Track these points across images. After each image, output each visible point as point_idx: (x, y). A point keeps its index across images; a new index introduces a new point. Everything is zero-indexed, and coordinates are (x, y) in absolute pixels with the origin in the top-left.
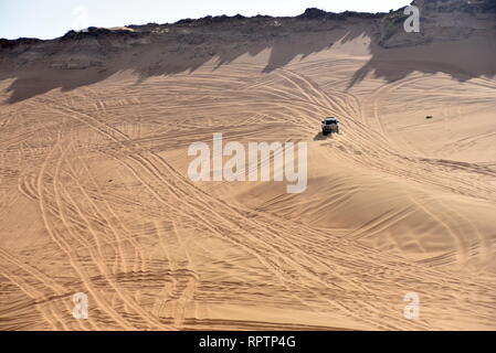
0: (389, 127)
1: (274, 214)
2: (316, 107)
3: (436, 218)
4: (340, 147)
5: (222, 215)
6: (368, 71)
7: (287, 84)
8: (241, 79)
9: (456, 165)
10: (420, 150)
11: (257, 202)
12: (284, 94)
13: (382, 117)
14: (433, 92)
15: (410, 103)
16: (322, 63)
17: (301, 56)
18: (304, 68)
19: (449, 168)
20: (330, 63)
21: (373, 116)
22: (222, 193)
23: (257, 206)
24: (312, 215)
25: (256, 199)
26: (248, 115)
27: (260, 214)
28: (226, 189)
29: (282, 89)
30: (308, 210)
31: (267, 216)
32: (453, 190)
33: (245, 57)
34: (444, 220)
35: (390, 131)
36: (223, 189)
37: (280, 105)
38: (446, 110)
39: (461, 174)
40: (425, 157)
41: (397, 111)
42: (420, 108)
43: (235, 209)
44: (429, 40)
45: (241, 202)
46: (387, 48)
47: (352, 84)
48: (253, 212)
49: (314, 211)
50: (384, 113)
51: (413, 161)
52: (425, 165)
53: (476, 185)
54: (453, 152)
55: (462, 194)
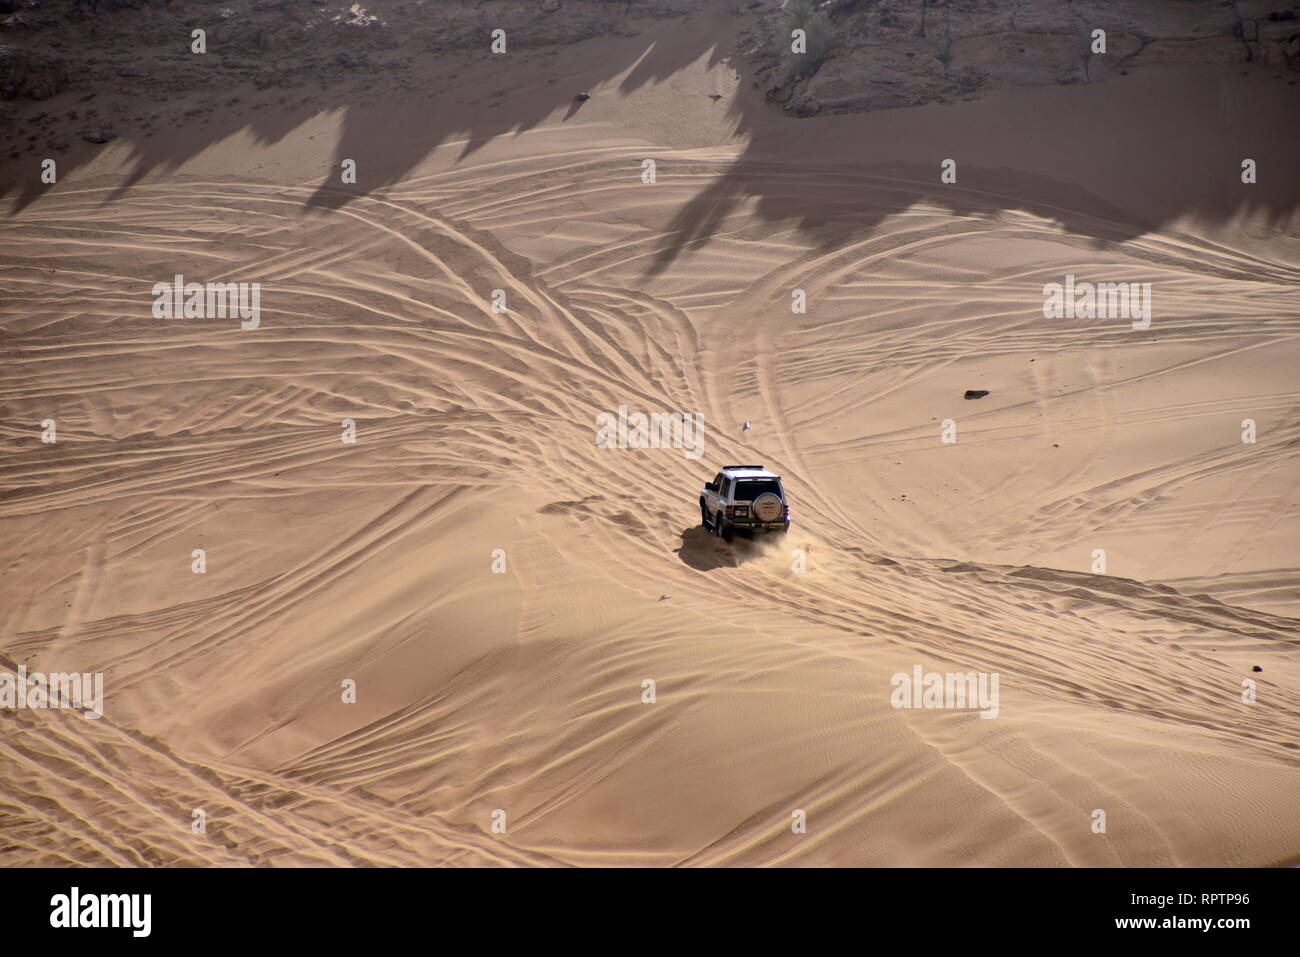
0: (819, 436)
1: (364, 794)
2: (521, 353)
3: (1010, 804)
4: (624, 519)
5: (155, 796)
6: (726, 208)
7: (403, 260)
8: (218, 241)
9: (1086, 589)
10: (945, 530)
11: (292, 743)
12: (394, 304)
13: (790, 393)
14: (991, 292)
15: (898, 338)
16: (545, 174)
17: (456, 144)
18: (471, 196)
19: (1057, 602)
20: (578, 174)
21: (749, 388)
22: (153, 711)
23: (293, 760)
24: (518, 796)
25: (287, 734)
26: (249, 387)
27: (308, 792)
28: (169, 690)
29: (386, 281)
30: (501, 775)
31: (337, 800)
32: (1077, 691)
33: (236, 150)
34: (1044, 811)
35: (818, 449)
36: (154, 692)
37: (379, 347)
38: (1040, 365)
39: (1105, 623)
40: (963, 558)
41: (846, 368)
42: (940, 356)
43: (206, 774)
44: (972, 84)
45: (229, 743)
46: (803, 112)
47: (664, 259)
48: (279, 785)
49: (521, 781)
50: (798, 379)
51: (915, 572)
52: (964, 589)
53: (1166, 668)
54: (1072, 535)
55: (1114, 704)
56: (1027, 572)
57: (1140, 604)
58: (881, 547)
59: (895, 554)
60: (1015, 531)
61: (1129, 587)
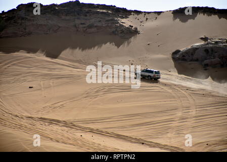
9: (52, 122)
10: (26, 110)
15: (17, 77)
19: (46, 124)
32: (51, 139)
35: (4, 96)
38: (42, 83)
39: (55, 127)
40: (30, 116)
42: (25, 80)
51: (22, 118)
52: (30, 121)
53: (66, 135)
54: (49, 112)
55: (58, 142)
56: (41, 118)
57: (61, 124)
58: (15, 114)
59: (18, 115)
60: (39, 111)
61: (58, 121)
